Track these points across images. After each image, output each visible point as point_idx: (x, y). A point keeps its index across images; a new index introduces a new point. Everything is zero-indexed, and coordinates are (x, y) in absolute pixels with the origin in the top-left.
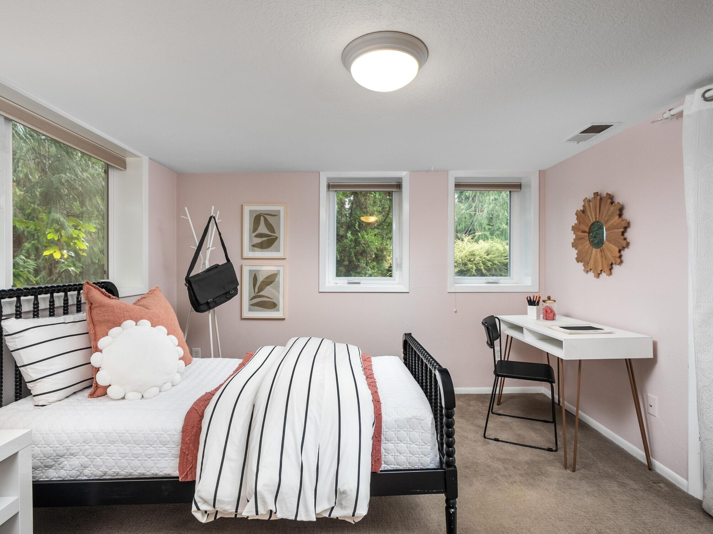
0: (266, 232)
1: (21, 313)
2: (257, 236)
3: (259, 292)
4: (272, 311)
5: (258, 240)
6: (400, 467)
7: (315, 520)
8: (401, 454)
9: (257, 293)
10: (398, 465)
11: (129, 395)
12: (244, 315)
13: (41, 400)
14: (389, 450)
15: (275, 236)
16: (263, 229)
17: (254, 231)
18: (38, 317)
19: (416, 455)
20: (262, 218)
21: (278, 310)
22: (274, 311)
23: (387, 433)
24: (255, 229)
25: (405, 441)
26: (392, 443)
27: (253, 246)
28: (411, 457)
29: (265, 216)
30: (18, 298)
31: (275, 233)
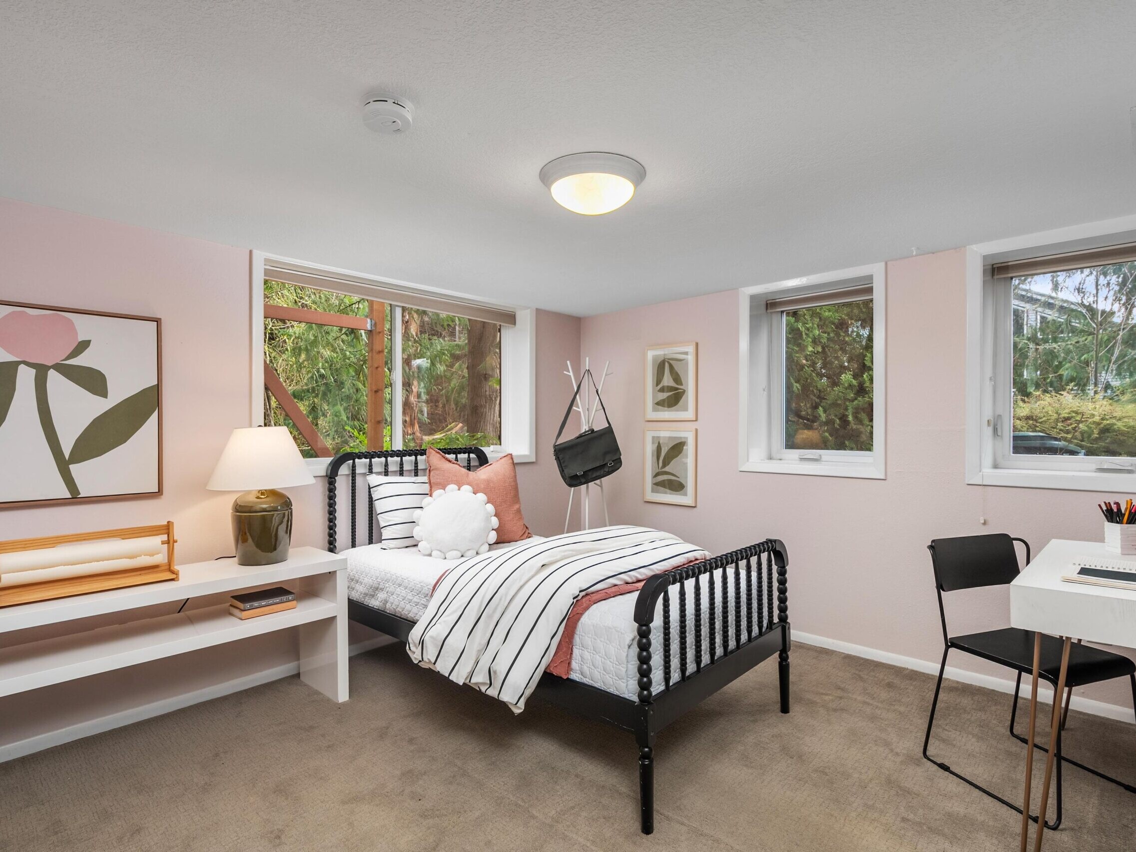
0: (672, 384)
1: (388, 471)
2: (662, 390)
3: (664, 465)
4: (677, 495)
5: (664, 395)
6: (594, 683)
7: (461, 684)
8: (595, 668)
9: (662, 468)
10: (592, 680)
11: (434, 553)
12: (648, 498)
13: (384, 544)
14: (584, 659)
15: (682, 389)
16: (667, 381)
17: (657, 385)
18: (403, 476)
19: (610, 675)
20: (667, 365)
21: (686, 494)
22: (681, 495)
23: (583, 638)
24: (658, 381)
25: (600, 653)
26: (588, 652)
27: (658, 404)
28: (605, 675)
29: (671, 362)
30: (386, 458)
31: (681, 384)
